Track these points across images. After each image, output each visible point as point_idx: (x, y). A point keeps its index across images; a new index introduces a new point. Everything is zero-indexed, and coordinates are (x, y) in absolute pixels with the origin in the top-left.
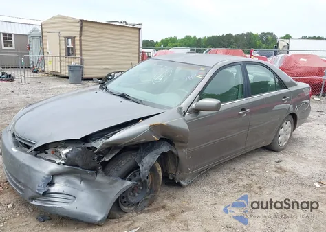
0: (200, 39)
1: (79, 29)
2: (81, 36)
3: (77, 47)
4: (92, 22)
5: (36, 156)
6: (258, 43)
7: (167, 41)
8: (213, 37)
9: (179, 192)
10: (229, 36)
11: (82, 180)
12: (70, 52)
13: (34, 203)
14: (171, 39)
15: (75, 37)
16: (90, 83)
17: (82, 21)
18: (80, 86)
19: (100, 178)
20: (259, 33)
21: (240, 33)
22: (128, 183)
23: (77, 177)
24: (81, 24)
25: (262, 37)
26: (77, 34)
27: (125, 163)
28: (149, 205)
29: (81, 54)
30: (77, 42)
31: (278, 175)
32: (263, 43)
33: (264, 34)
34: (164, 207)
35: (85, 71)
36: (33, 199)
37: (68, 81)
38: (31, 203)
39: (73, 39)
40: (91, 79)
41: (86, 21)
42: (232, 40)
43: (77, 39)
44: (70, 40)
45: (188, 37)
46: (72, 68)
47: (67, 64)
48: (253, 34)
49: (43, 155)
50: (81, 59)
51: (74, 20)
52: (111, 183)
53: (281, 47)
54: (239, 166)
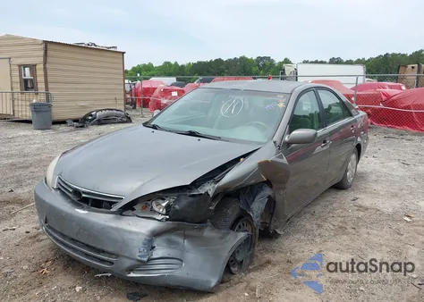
0: (183, 66)
1: (42, 53)
2: (45, 63)
3: (40, 79)
4: (59, 44)
5: (121, 214)
6: (255, 69)
7: (141, 69)
8: (200, 63)
9: (274, 244)
10: (219, 61)
11: (185, 237)
12: (28, 85)
13: (132, 275)
14: (144, 65)
15: (35, 65)
16: (63, 127)
17: (46, 43)
18: (51, 132)
19: (208, 233)
20: (254, 58)
21: (232, 58)
22: (242, 235)
23: (179, 235)
24: (46, 47)
25: (258, 62)
26: (39, 60)
27: (232, 212)
28: (251, 262)
29: (47, 89)
30: (40, 72)
31: (362, 213)
32: (260, 69)
33: (260, 59)
34: (269, 262)
35: (54, 110)
36: (131, 269)
37: (31, 126)
38: (129, 275)
39: (33, 67)
40: (63, 122)
41: (52, 42)
42: (222, 67)
43: (40, 67)
44: (27, 70)
45: (167, 64)
46: (36, 108)
47: (28, 104)
48: (247, 59)
49: (130, 212)
50: (48, 95)
51: (34, 42)
52: (222, 238)
53: (287, 73)
54: (318, 209)
